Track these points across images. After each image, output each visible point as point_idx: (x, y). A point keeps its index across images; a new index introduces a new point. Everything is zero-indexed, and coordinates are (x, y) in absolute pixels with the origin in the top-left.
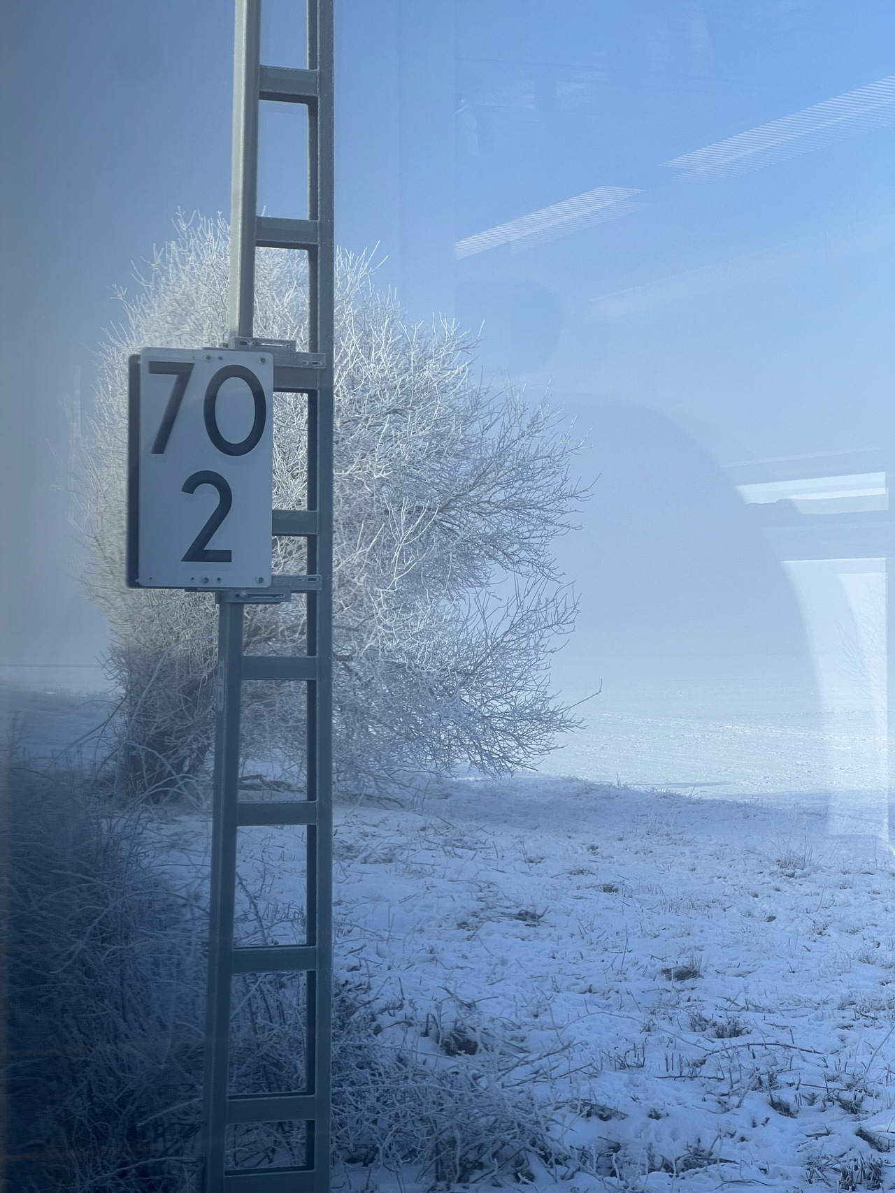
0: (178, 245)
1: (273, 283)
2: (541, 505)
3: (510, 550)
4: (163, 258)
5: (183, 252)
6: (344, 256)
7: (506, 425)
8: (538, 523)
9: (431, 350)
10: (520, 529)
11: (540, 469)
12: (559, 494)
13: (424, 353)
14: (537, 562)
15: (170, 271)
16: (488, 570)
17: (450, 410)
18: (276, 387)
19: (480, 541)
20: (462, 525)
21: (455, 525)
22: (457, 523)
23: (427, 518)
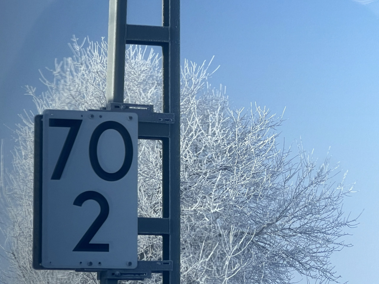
0: (73, 59)
1: (140, 83)
2: (325, 230)
3: (304, 261)
4: (62, 68)
5: (77, 64)
6: (190, 65)
7: (301, 177)
8: (323, 242)
9: (249, 128)
10: (310, 247)
11: (324, 206)
12: (337, 223)
13: (245, 129)
14: (322, 269)
15: (68, 76)
16: (289, 274)
17: (263, 167)
18: (140, 136)
19: (283, 255)
20: (272, 244)
21: (267, 244)
22: (268, 243)
23: (247, 240)
